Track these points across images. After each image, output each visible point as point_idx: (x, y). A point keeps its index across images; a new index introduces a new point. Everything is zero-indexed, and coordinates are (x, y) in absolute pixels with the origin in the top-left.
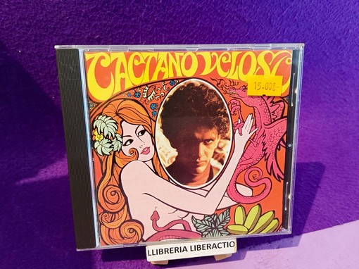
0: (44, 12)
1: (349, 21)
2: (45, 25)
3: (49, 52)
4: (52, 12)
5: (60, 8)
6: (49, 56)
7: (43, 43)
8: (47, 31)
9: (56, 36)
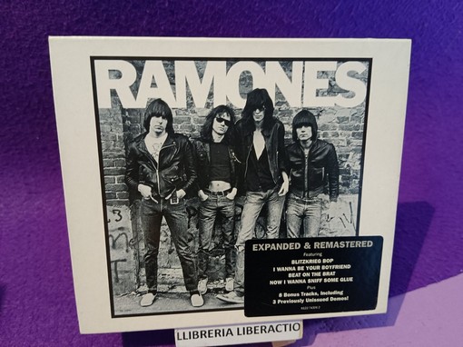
0: (15, 29)
1: (422, 12)
2: (18, 46)
3: (26, 78)
4: (24, 29)
5: (35, 22)
6: (27, 85)
7: (18, 69)
8: (21, 53)
9: (32, 58)
